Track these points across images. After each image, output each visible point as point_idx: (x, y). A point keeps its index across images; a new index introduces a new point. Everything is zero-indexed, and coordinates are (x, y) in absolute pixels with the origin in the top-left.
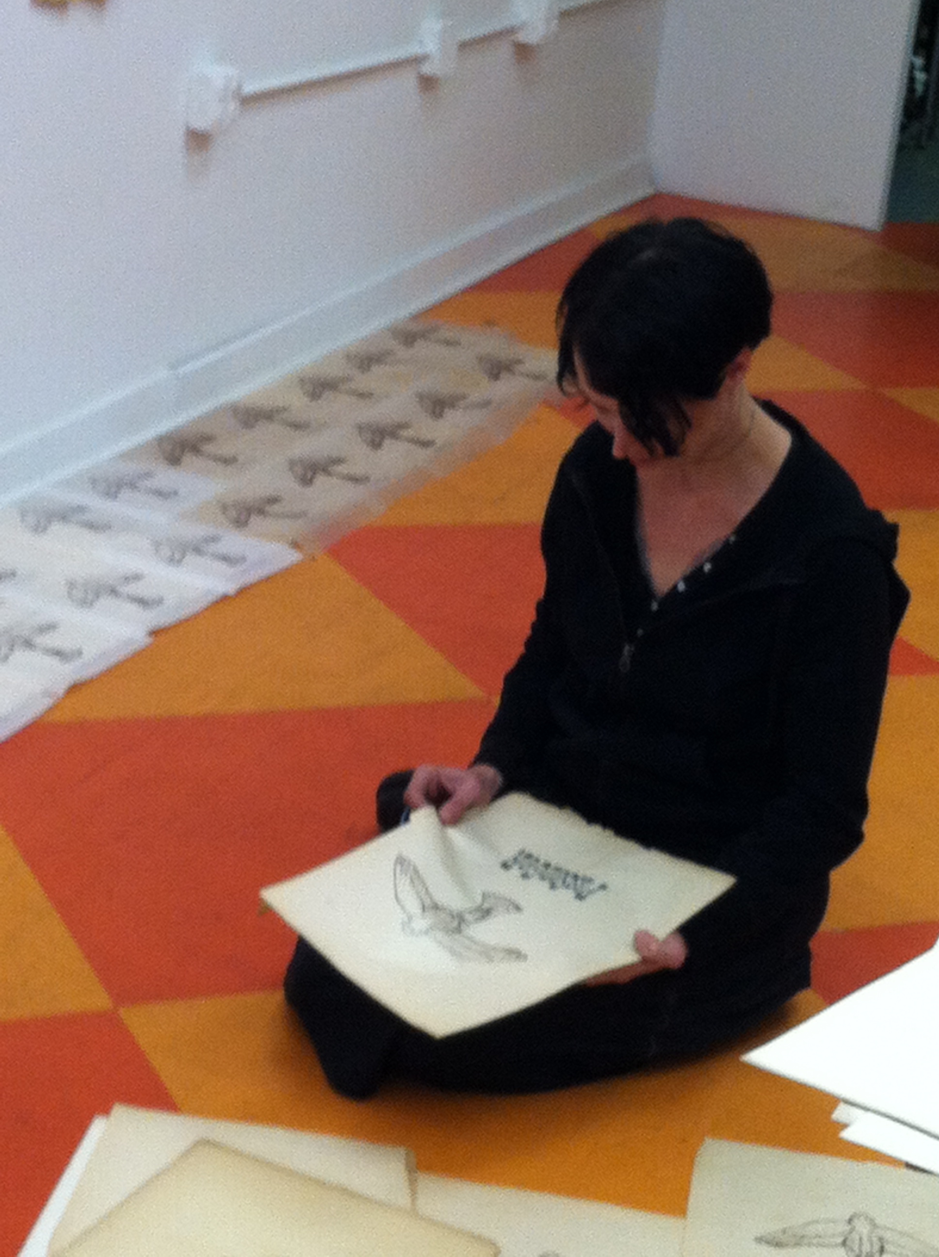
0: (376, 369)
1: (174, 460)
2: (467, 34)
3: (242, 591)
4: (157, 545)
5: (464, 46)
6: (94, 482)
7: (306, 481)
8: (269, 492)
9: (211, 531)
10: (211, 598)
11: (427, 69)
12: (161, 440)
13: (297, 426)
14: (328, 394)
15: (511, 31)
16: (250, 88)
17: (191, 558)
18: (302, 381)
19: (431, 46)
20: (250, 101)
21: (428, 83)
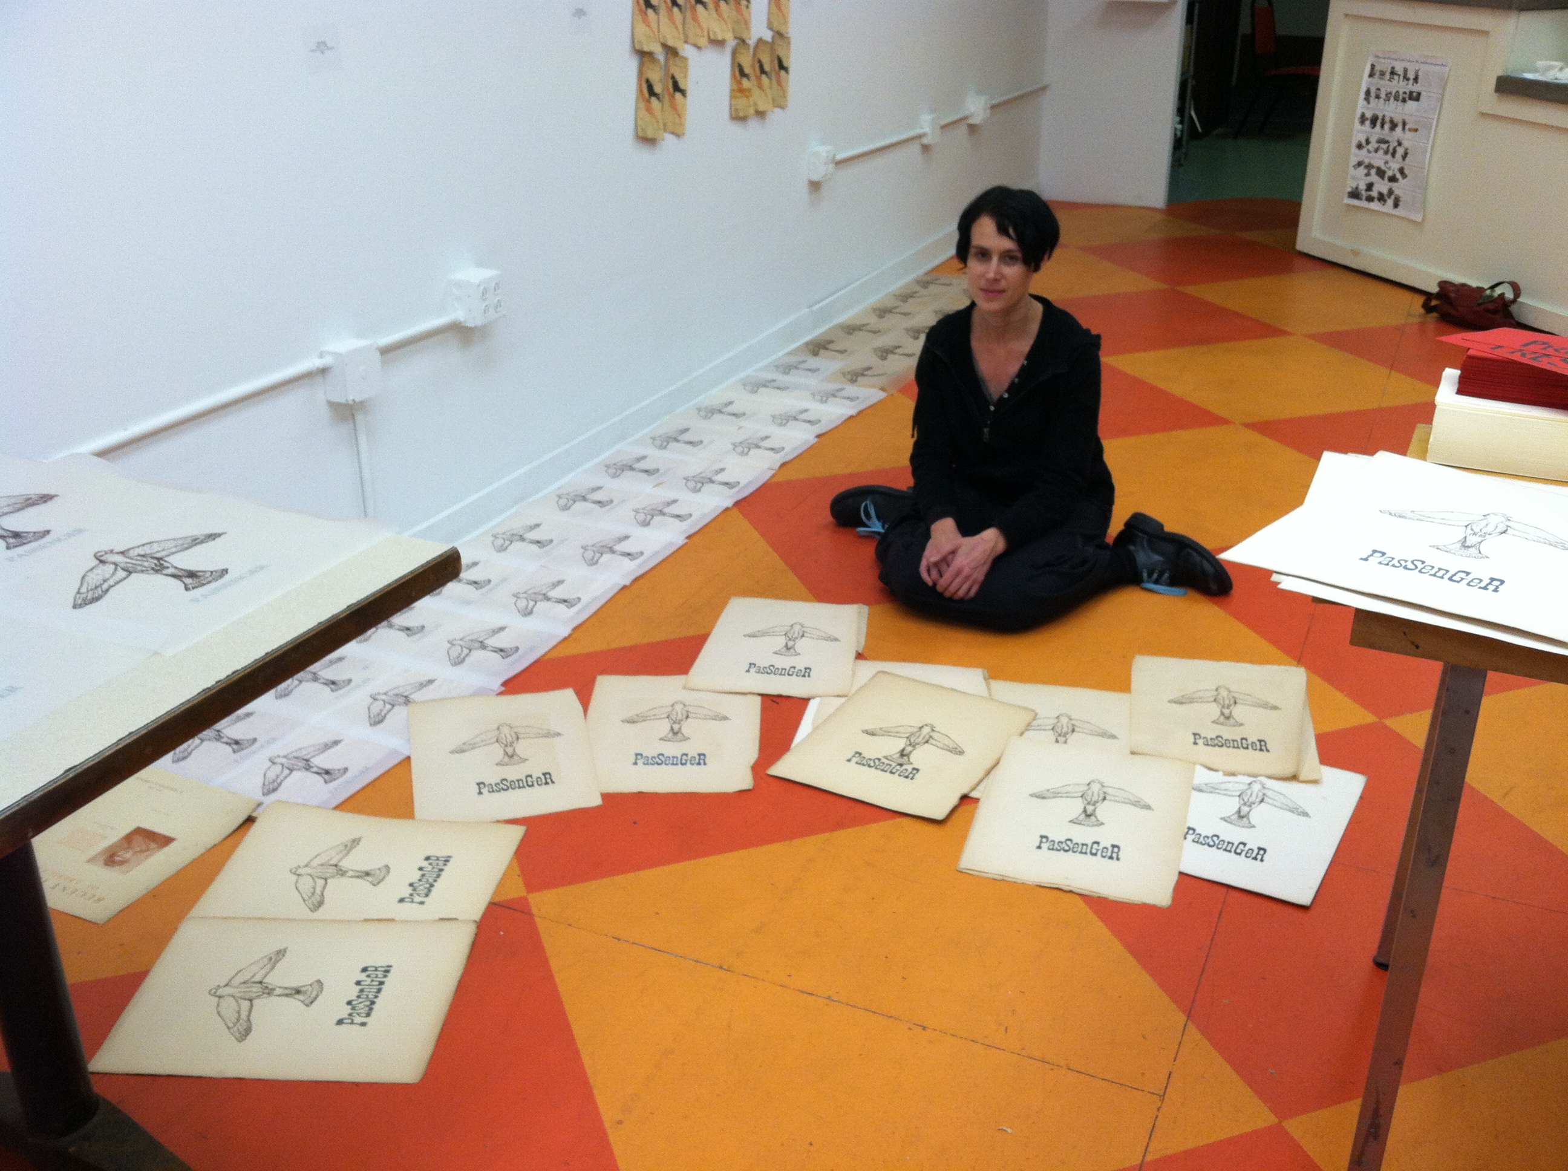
0: (910, 301)
1: (815, 354)
2: (943, 122)
3: (860, 413)
4: (813, 395)
5: (944, 127)
6: (777, 367)
7: (884, 358)
8: (866, 365)
9: (839, 386)
10: (844, 418)
11: (925, 141)
12: (807, 344)
13: (874, 332)
14: (888, 316)
15: (965, 118)
16: (839, 157)
17: (831, 399)
18: (874, 310)
19: (927, 129)
20: (839, 163)
21: (926, 148)
